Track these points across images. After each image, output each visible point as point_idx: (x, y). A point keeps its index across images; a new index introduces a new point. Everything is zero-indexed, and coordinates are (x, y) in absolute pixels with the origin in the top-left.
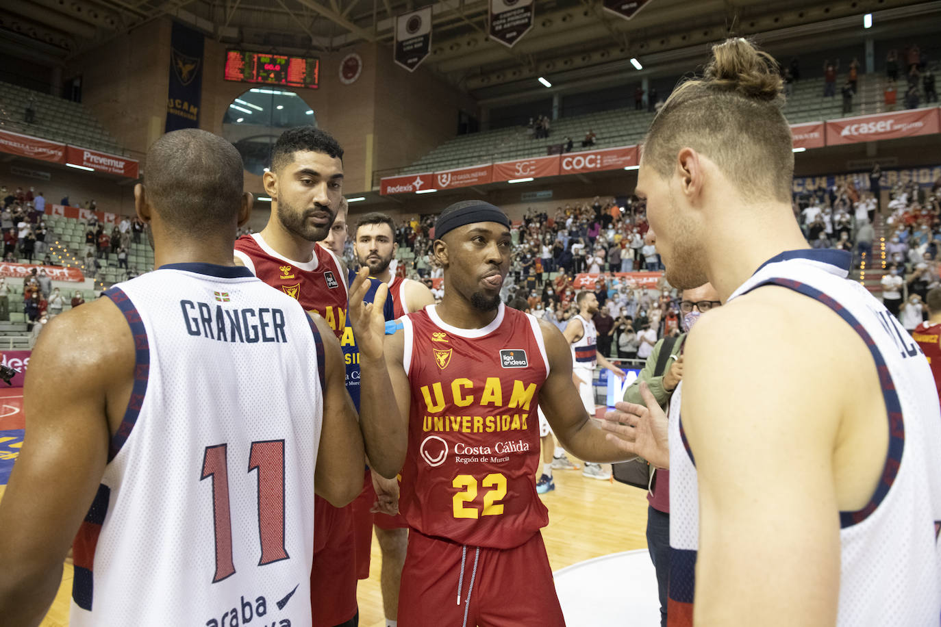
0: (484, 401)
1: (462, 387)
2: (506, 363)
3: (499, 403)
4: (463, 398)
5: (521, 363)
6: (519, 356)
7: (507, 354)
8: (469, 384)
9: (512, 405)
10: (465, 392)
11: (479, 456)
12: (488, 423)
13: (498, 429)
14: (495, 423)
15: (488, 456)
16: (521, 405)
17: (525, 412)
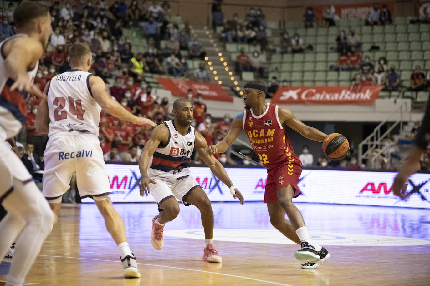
0: (260, 136)
1: (255, 132)
2: (266, 125)
3: (264, 136)
4: (256, 135)
5: (270, 124)
6: (270, 122)
7: (266, 122)
8: (257, 131)
9: (267, 135)
10: (256, 133)
11: (260, 150)
12: (261, 141)
13: (264, 143)
14: (263, 141)
15: (261, 150)
16: (270, 135)
17: (272, 137)
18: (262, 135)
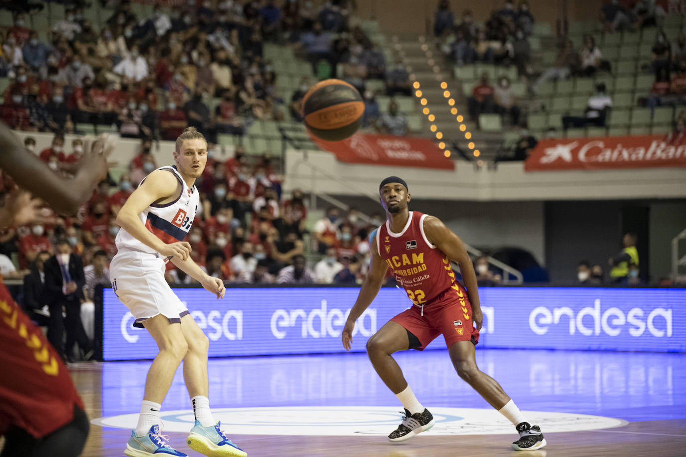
0: (404, 264)
2: (408, 247)
3: (409, 263)
4: (398, 264)
5: (414, 246)
6: (413, 243)
7: (409, 243)
8: (397, 258)
9: (414, 263)
10: (397, 262)
11: (409, 284)
12: (408, 272)
13: (413, 273)
14: (411, 271)
15: (412, 284)
16: (418, 263)
17: (423, 264)
18: (406, 262)
